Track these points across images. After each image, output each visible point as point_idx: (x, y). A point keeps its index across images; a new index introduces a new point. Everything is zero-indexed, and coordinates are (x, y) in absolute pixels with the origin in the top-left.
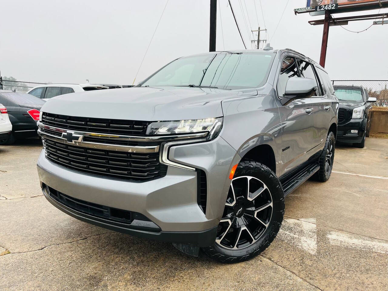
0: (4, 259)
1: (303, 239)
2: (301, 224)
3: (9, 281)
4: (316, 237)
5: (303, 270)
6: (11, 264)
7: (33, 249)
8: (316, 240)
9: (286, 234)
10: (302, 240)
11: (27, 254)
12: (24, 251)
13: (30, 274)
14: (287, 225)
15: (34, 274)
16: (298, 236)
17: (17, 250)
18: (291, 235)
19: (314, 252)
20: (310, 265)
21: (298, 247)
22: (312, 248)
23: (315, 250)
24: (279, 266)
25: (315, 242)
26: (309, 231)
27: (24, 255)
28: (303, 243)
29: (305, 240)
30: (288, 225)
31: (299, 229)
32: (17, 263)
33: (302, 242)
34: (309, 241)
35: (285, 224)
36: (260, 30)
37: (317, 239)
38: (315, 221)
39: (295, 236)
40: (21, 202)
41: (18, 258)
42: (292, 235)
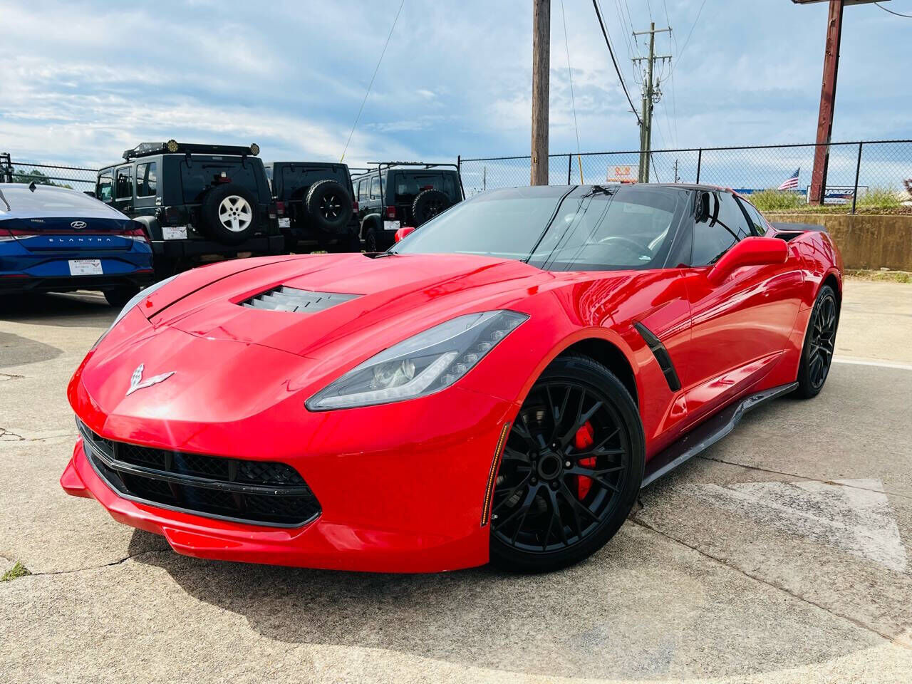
0: (12, 589)
1: (860, 531)
2: (843, 494)
3: (24, 650)
4: (897, 527)
5: (884, 615)
6: (30, 605)
7: (95, 563)
8: (898, 534)
9: (806, 521)
10: (858, 535)
11: (76, 576)
12: (68, 569)
13: (86, 629)
14: (801, 497)
15: (97, 631)
16: (842, 524)
17: (49, 567)
18: (821, 522)
19: (901, 565)
20: (901, 599)
21: (850, 552)
22: (893, 554)
23: (903, 560)
24: (811, 605)
25: (898, 540)
26: (870, 510)
27: (68, 579)
28: (863, 541)
29: (868, 534)
30: (805, 496)
31: (842, 506)
32: (50, 600)
33: (859, 539)
34: (878, 536)
35: (795, 494)
36: (655, 30)
37: (900, 530)
38: (880, 484)
39: (835, 524)
40: (60, 446)
41: (50, 588)
42: (824, 521)
